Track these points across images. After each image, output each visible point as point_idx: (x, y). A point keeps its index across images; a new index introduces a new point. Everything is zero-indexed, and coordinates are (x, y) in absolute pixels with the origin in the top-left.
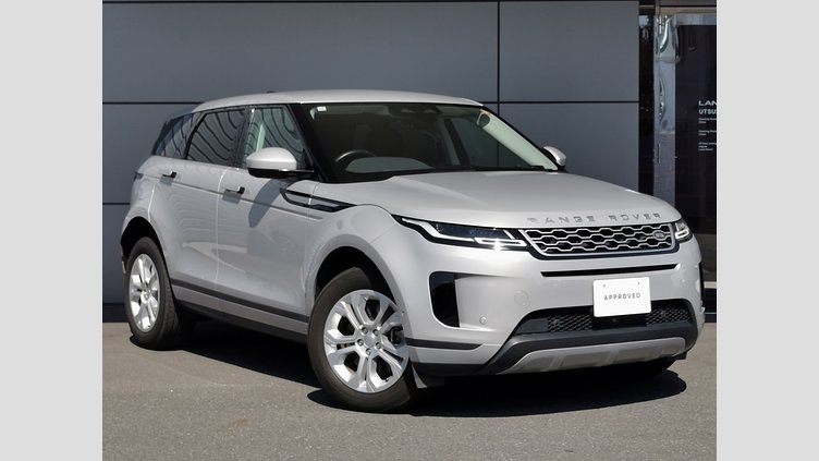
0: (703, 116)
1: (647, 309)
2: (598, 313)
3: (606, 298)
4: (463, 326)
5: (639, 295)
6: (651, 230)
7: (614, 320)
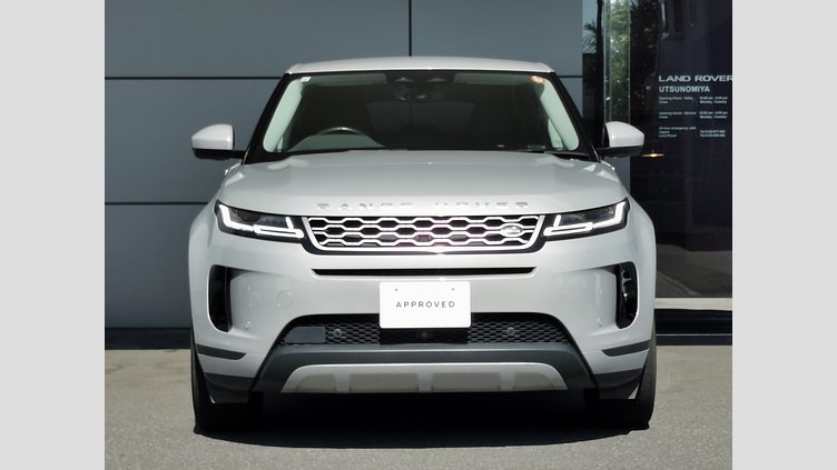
0: (665, 94)
1: (466, 322)
2: (385, 323)
3: (399, 305)
4: (233, 332)
5: (452, 304)
6: (499, 223)
7: (424, 335)
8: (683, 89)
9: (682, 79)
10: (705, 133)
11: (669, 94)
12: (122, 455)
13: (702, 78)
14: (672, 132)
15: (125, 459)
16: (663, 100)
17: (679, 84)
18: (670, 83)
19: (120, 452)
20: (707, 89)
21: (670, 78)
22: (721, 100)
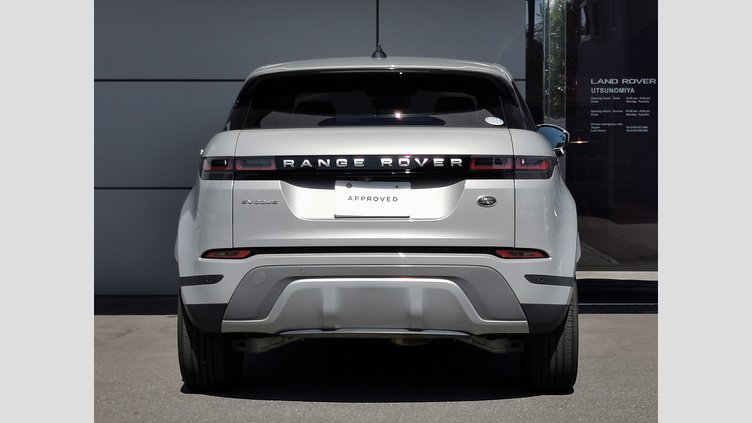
0: (596, 95)
8: (611, 90)
9: (611, 82)
10: (631, 129)
11: (600, 95)
12: (136, 413)
13: (628, 81)
14: (602, 128)
15: (139, 417)
16: (594, 100)
17: (608, 86)
18: (601, 85)
19: (135, 411)
20: (633, 90)
21: (600, 81)
22: (645, 100)
